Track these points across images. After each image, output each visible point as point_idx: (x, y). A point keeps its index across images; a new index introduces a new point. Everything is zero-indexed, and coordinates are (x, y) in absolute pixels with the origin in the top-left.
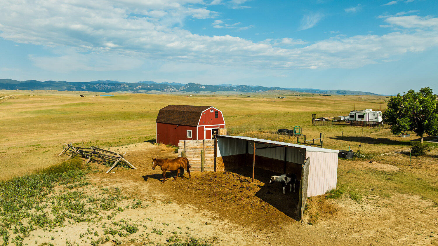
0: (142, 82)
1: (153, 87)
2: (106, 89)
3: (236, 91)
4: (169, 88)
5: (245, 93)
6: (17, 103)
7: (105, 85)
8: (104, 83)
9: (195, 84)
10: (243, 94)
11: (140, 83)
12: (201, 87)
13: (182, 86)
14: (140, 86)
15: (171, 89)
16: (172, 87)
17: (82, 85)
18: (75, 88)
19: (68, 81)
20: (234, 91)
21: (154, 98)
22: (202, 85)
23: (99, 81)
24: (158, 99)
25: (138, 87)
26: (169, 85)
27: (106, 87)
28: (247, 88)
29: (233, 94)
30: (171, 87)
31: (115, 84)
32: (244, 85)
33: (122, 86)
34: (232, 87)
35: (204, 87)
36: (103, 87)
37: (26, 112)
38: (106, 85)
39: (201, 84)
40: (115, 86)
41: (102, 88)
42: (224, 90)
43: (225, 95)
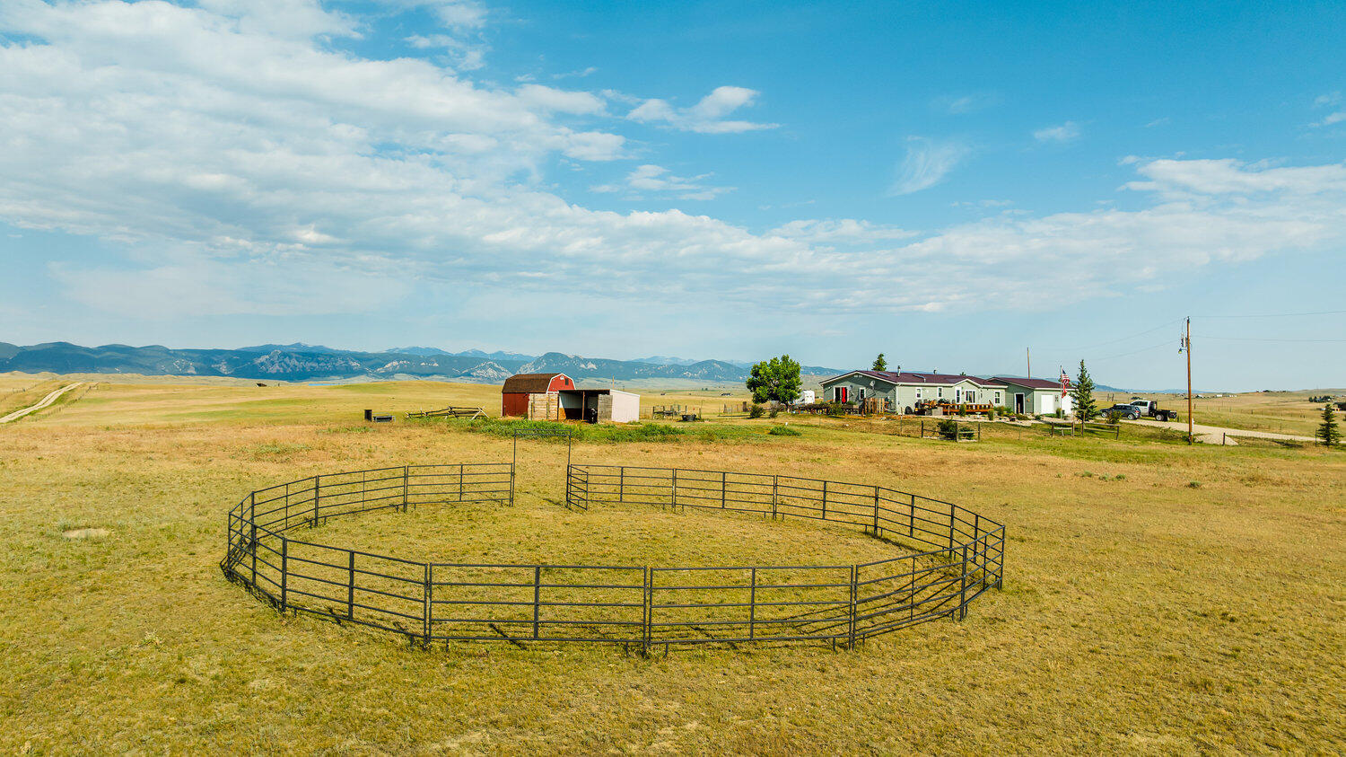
0: (404, 351)
1: (436, 365)
2: (289, 370)
3: (692, 378)
4: (484, 368)
5: (718, 384)
6: (115, 399)
7: (287, 360)
8: (286, 354)
9: (564, 358)
10: (713, 388)
11: (396, 352)
12: (583, 366)
13: (526, 363)
14: (395, 363)
15: (490, 371)
16: (496, 365)
17: (216, 359)
18: (192, 371)
19: (173, 345)
20: (685, 377)
21: (456, 390)
22: (586, 361)
23: (267, 346)
24: (467, 393)
25: (389, 365)
26: (487, 360)
27: (288, 366)
28: (725, 370)
29: (680, 388)
30: (492, 366)
31: (318, 355)
32: (713, 361)
33: (340, 362)
34: (680, 366)
35: (594, 366)
36: (281, 366)
37: (190, 415)
38: (290, 358)
39: (583, 356)
40: (318, 362)
41: (277, 366)
42: (653, 376)
43: (656, 389)
